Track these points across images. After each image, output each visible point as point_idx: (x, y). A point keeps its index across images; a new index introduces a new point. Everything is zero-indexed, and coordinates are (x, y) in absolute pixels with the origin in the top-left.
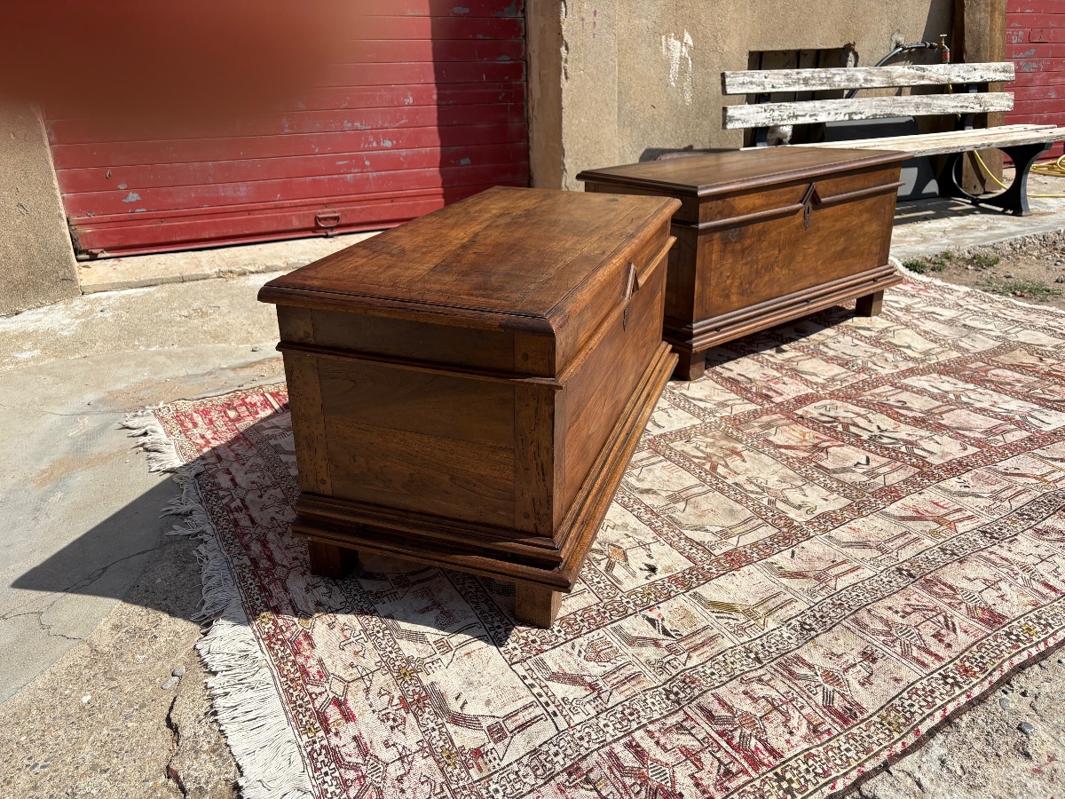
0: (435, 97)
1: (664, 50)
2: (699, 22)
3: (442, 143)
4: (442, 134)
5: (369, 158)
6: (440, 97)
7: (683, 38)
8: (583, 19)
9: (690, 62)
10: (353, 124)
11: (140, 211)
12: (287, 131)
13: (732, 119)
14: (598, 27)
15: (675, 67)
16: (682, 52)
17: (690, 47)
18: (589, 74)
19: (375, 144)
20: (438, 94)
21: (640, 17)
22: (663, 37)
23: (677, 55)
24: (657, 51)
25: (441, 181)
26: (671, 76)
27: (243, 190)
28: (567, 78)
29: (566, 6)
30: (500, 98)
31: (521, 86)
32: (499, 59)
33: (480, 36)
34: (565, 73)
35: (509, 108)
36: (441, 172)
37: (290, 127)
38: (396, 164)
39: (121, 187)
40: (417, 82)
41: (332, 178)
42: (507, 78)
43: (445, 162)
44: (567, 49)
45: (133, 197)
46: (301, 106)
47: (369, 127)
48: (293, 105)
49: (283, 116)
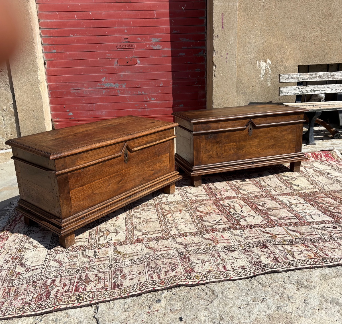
0: (171, 83)
1: (258, 66)
2: (274, 55)
3: (173, 99)
4: (173, 96)
5: (146, 104)
6: (173, 84)
7: (267, 61)
8: (222, 56)
9: (270, 70)
10: (141, 93)
11: (73, 118)
12: (119, 94)
13: (282, 92)
14: (228, 59)
15: (263, 72)
16: (266, 66)
17: (270, 64)
18: (224, 75)
19: (149, 99)
20: (173, 82)
21: (247, 54)
22: (258, 61)
23: (264, 68)
24: (255, 66)
25: (172, 112)
26: (261, 75)
27: (104, 113)
28: (215, 77)
29: (215, 52)
30: (196, 84)
31: (204, 79)
32: (196, 70)
33: (189, 63)
34: (215, 75)
35: (199, 87)
36: (173, 109)
37: (120, 93)
38: (156, 106)
39: (68, 111)
40: (165, 78)
41: (134, 110)
42: (198, 76)
43: (174, 106)
44: (215, 67)
45: (71, 114)
46: (124, 86)
47: (147, 94)
48: (121, 86)
49: (118, 90)
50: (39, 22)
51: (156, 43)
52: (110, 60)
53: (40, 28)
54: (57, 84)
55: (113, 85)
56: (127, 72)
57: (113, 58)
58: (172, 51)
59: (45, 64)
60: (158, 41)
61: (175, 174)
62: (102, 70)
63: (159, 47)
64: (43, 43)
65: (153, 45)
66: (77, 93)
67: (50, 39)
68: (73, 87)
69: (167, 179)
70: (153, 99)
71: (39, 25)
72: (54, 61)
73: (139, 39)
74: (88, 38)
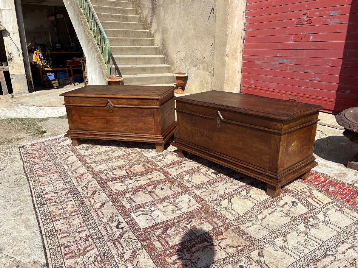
0: (341, 64)
3: (340, 82)
4: (340, 79)
5: (311, 83)
10: (308, 71)
11: (253, 86)
19: (314, 79)
20: (343, 63)
25: (335, 97)
27: (274, 85)
36: (336, 93)
37: (290, 69)
38: (320, 87)
39: (251, 79)
41: (298, 87)
43: (339, 90)
45: (252, 82)
46: (294, 63)
47: (313, 72)
48: (292, 62)
49: (288, 65)
50: (246, 5)
51: (334, 17)
52: (287, 36)
53: (246, 10)
54: (248, 56)
55: (286, 61)
56: (299, 48)
57: (290, 34)
58: (349, 26)
59: (244, 40)
60: (336, 14)
61: (160, 137)
62: (279, 46)
63: (336, 21)
64: (246, 22)
65: (330, 19)
66: (259, 65)
67: (250, 19)
68: (257, 59)
69: (150, 138)
70: (318, 79)
71: (246, 8)
72: (249, 38)
73: (317, 13)
74: (275, 15)
